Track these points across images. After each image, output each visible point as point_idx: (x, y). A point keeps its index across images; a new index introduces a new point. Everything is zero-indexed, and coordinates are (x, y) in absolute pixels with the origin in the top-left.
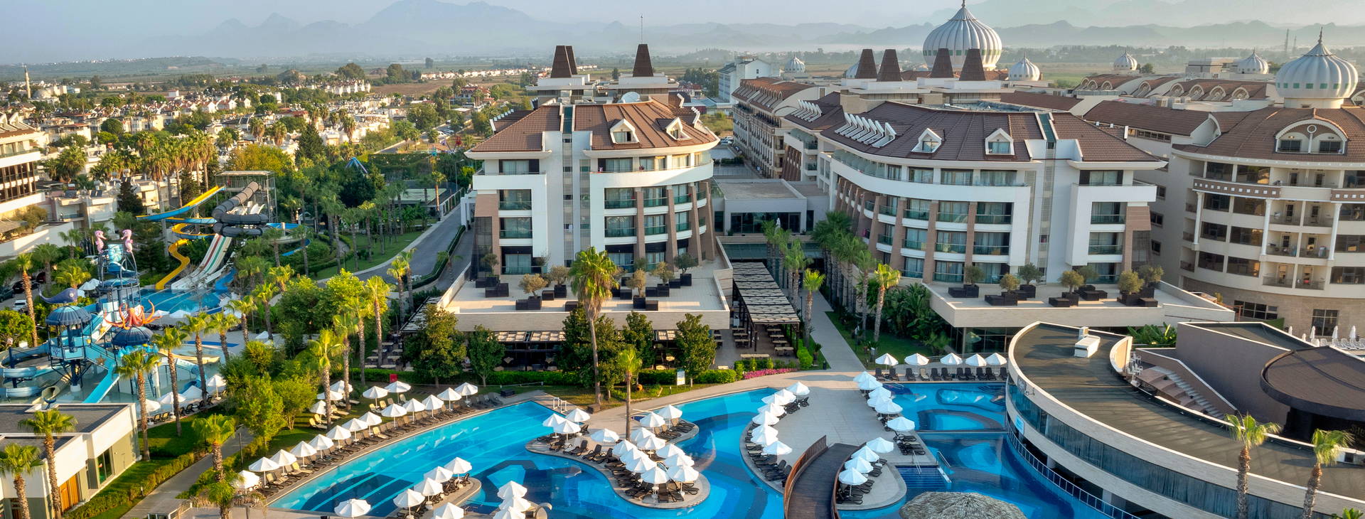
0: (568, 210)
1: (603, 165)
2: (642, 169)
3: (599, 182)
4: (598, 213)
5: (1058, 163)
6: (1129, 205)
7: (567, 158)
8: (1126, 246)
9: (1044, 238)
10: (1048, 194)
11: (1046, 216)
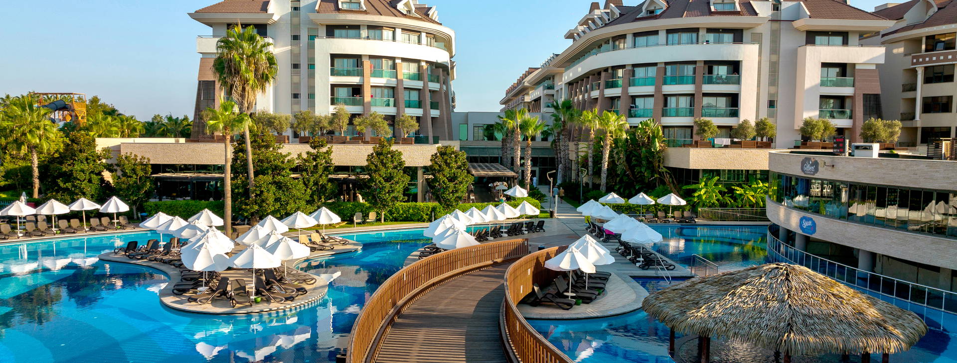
0: (296, 79)
1: (331, 30)
2: (368, 38)
3: (325, 47)
4: (324, 79)
5: (783, 25)
6: (857, 67)
7: (295, 26)
8: (857, 109)
9: (772, 104)
10: (774, 58)
11: (773, 81)
